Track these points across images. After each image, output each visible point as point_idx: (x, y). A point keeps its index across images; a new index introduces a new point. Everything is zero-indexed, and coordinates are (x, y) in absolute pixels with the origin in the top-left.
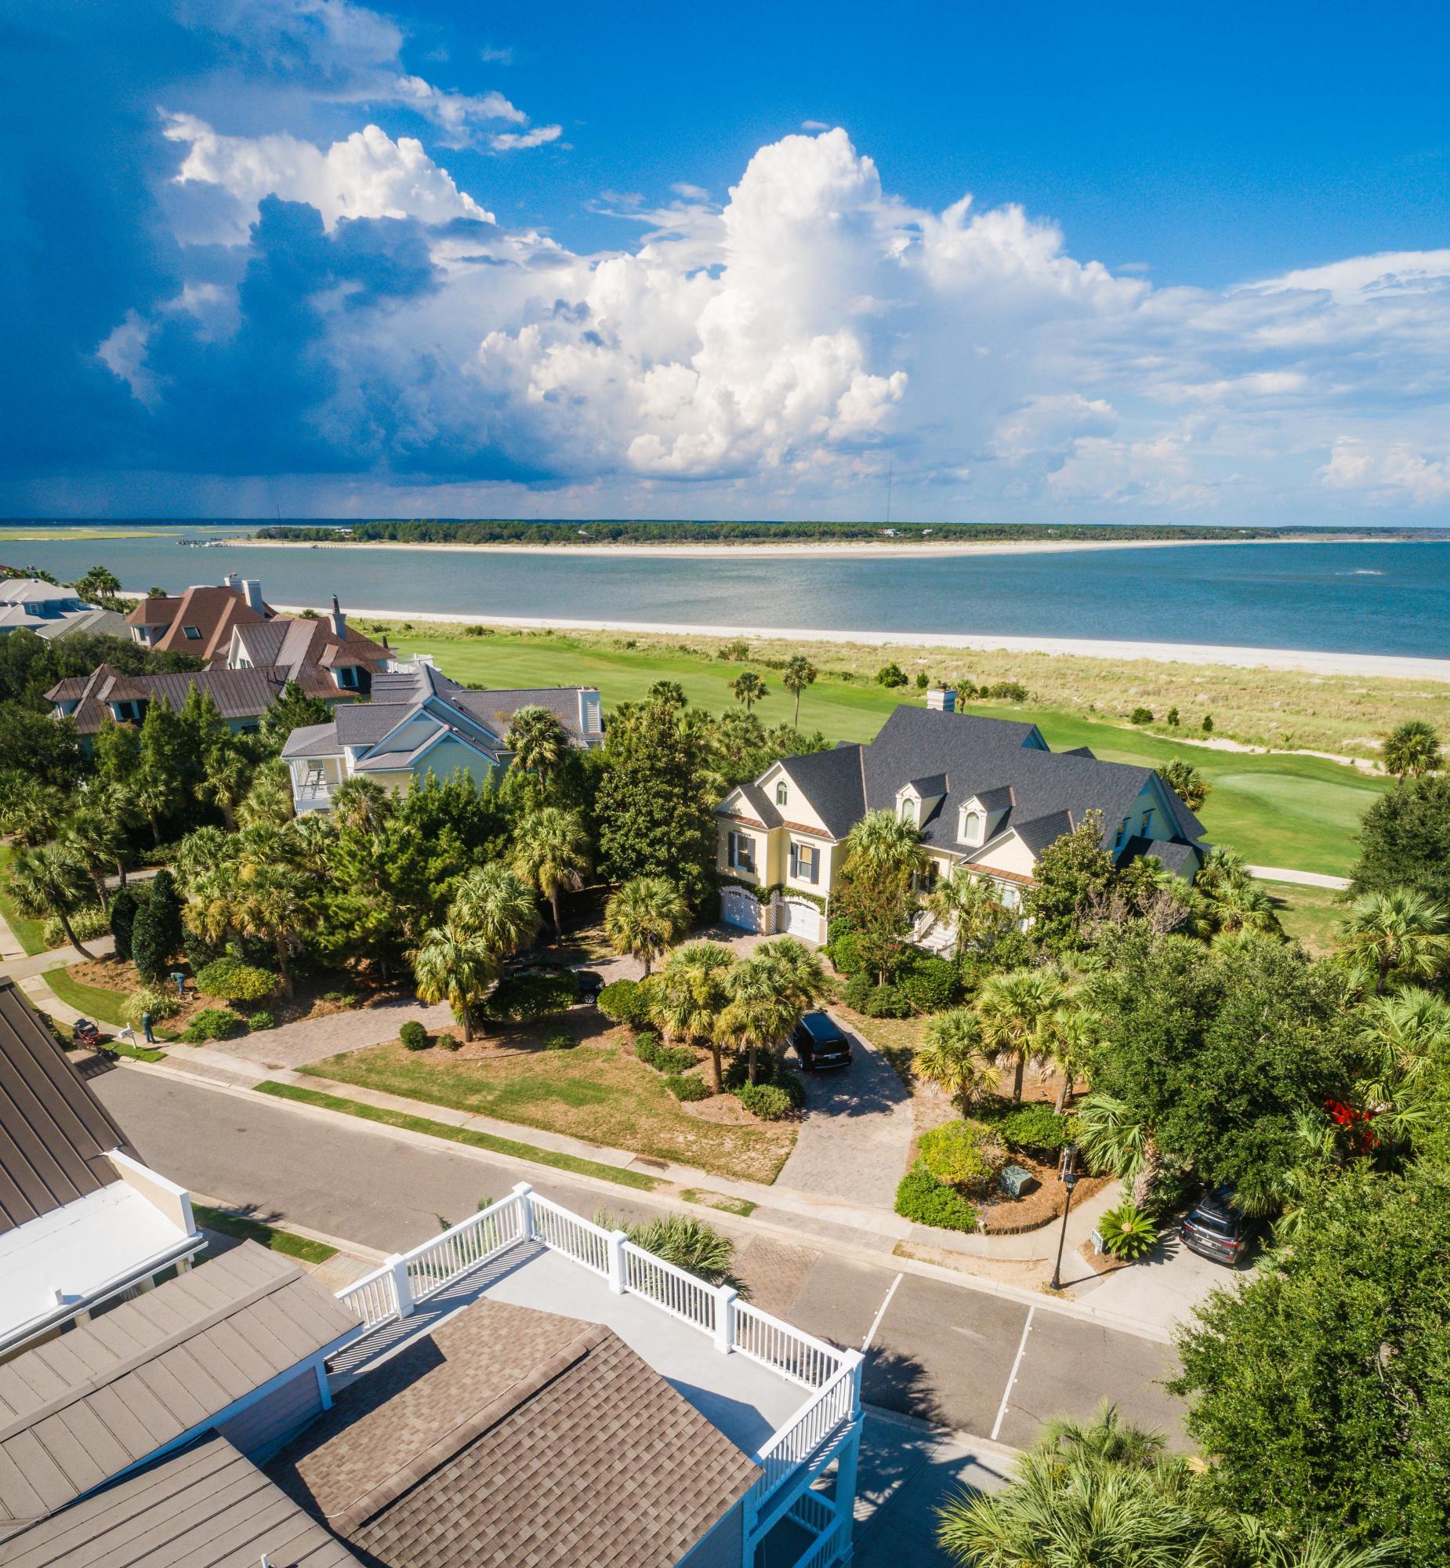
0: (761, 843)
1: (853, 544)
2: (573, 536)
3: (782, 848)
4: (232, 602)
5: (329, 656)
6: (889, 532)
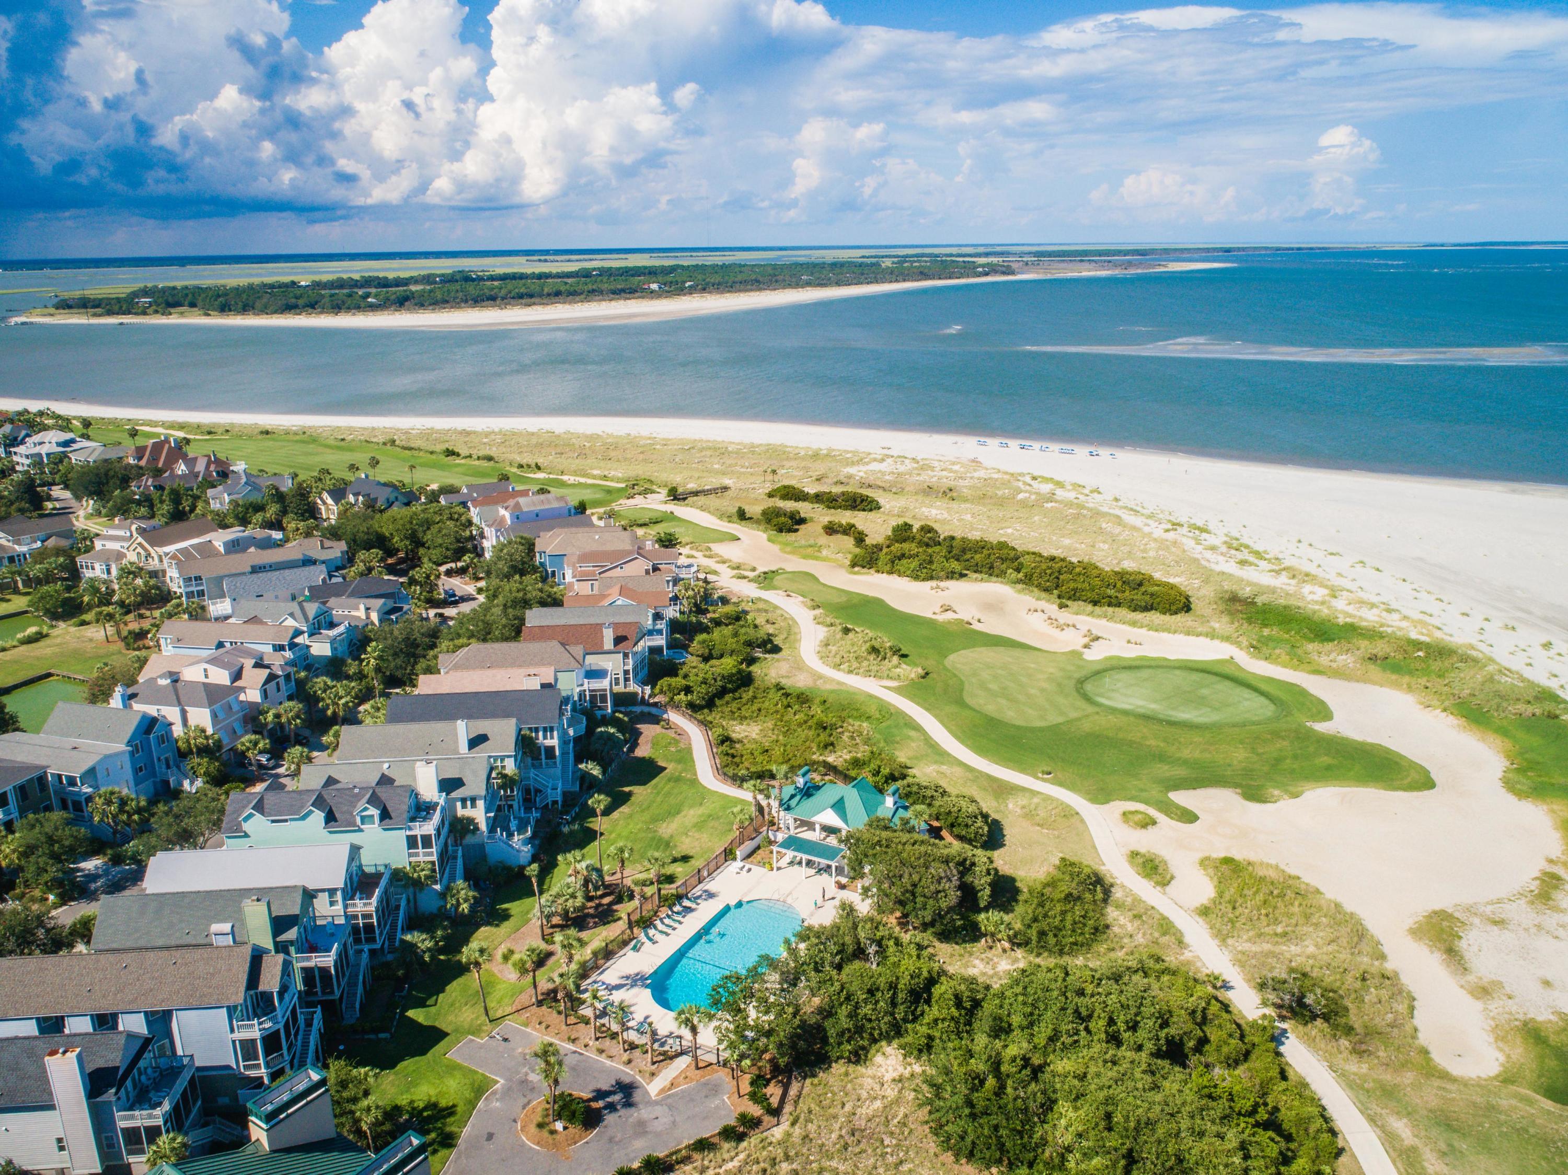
0: (323, 508)
1: (613, 303)
2: (363, 305)
3: (328, 509)
4: (167, 446)
5: (212, 468)
6: (654, 286)
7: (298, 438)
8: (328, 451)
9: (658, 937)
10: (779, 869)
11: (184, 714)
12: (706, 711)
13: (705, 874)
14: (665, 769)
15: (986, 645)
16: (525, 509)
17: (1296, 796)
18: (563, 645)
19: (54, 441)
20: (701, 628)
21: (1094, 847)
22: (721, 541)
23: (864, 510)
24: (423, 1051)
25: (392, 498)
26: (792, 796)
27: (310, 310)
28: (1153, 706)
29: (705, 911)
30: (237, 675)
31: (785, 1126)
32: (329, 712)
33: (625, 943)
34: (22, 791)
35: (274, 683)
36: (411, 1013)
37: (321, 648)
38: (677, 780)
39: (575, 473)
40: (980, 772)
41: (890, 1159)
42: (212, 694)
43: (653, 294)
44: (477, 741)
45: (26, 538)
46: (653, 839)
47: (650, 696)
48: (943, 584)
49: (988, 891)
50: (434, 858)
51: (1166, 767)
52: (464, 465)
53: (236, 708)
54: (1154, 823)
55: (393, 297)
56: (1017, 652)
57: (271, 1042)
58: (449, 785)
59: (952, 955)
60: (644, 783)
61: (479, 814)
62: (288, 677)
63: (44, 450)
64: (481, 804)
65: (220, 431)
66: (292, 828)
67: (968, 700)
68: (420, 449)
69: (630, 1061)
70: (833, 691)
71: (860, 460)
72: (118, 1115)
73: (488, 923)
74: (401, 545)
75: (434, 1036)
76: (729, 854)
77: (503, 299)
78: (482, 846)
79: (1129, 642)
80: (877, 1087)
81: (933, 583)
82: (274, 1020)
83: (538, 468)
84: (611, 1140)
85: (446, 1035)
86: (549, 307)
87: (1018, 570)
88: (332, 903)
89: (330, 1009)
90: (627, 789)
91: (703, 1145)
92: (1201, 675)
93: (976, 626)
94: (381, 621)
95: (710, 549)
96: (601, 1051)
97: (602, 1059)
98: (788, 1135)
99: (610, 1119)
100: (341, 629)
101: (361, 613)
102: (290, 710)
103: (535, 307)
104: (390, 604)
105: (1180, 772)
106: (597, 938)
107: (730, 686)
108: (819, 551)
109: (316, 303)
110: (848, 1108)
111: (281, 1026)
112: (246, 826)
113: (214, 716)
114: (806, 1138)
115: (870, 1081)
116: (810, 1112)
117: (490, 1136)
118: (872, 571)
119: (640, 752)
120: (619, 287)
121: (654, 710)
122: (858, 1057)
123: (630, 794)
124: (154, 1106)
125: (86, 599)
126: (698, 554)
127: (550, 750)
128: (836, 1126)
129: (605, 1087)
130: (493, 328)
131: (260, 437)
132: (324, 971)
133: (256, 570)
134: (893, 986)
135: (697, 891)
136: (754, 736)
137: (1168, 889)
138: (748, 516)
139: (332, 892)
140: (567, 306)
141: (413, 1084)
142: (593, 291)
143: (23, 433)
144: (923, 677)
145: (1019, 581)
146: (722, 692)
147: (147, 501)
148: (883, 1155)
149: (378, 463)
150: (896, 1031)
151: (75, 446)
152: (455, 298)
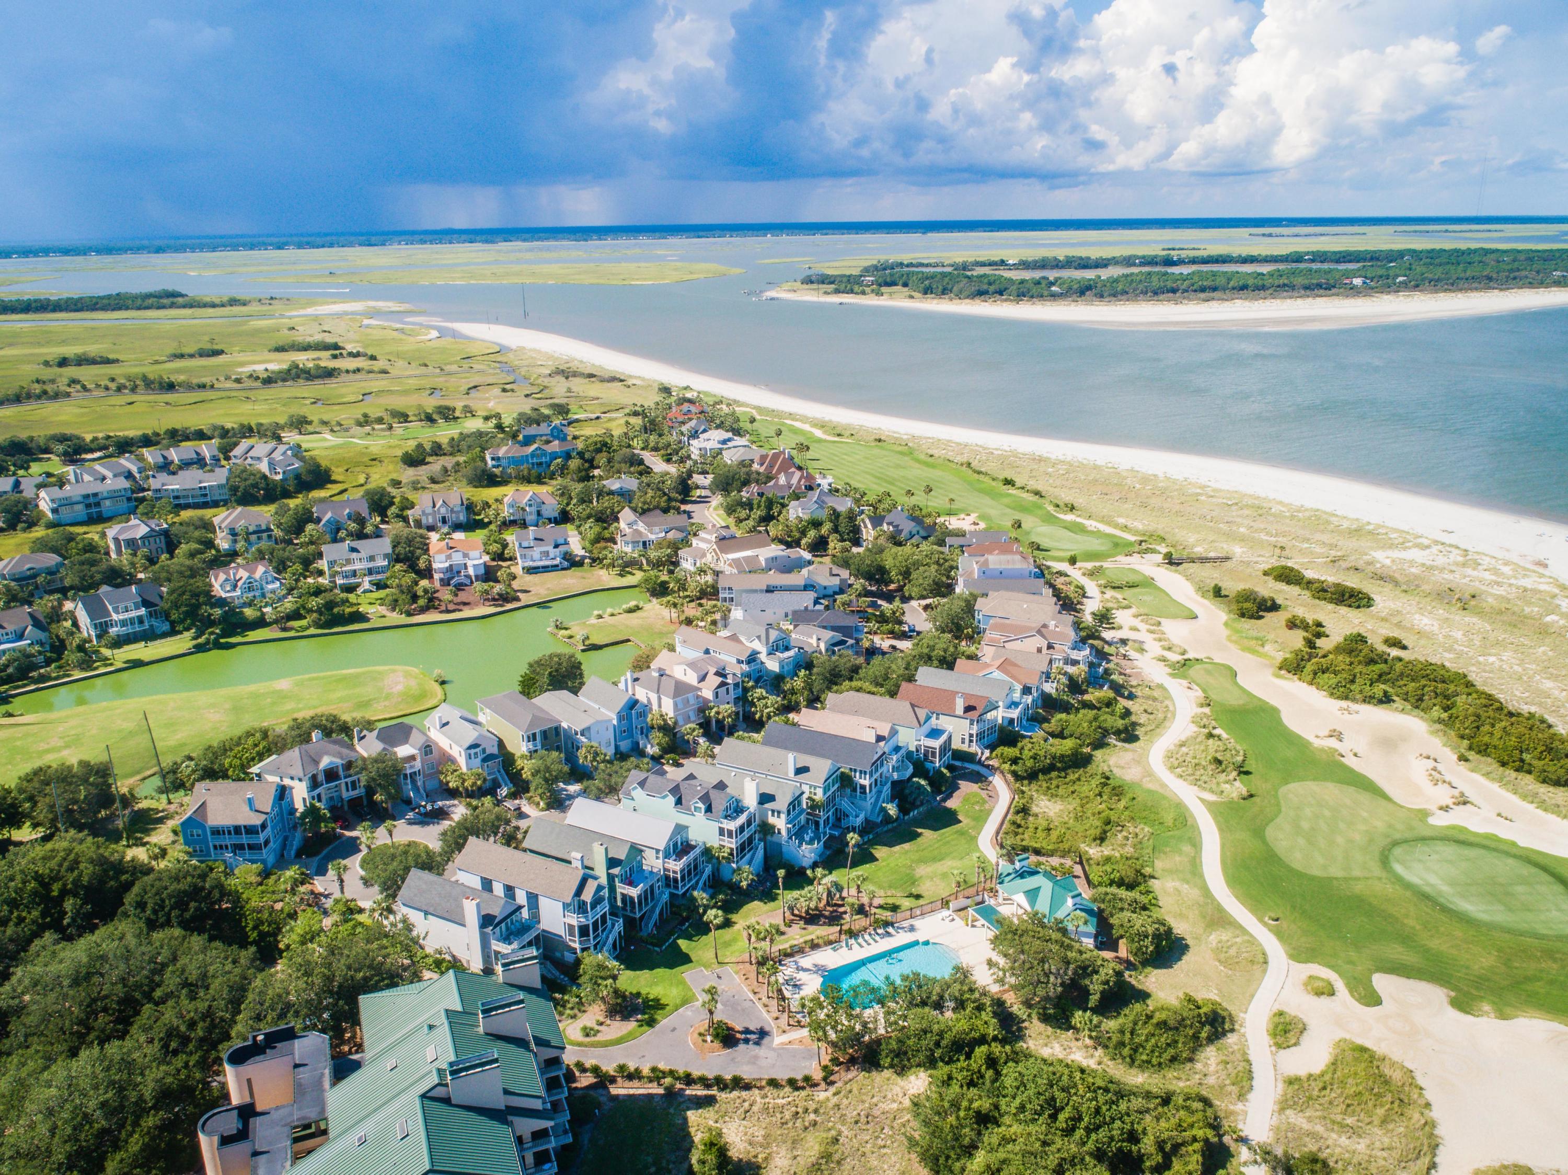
0: (864, 530)
4: (782, 456)
5: (803, 482)
6: (1357, 281)
7: (900, 448)
8: (917, 465)
9: (855, 946)
10: (973, 926)
11: (659, 699)
12: (1026, 782)
13: (918, 912)
14: (960, 822)
15: (1341, 782)
16: (991, 566)
17: (1502, 1016)
18: (913, 706)
19: (717, 439)
20: (1066, 708)
21: (1252, 996)
22: (1175, 617)
23: (1350, 606)
24: (671, 966)
25: (914, 532)
26: (1009, 874)
27: (998, 297)
28: (1445, 888)
29: (901, 938)
30: (703, 679)
31: (829, 1094)
32: (757, 716)
33: (830, 943)
34: (545, 734)
35: (724, 689)
36: (680, 942)
37: (773, 665)
38: (962, 833)
39: (1102, 520)
40: (1213, 899)
41: (880, 1142)
42: (680, 689)
43: (1354, 292)
44: (801, 771)
45: (657, 529)
46: (908, 875)
47: (987, 758)
48: (1354, 706)
49: (1097, 996)
50: (734, 846)
51: (1401, 950)
52: (1015, 496)
53: (692, 701)
54: (1332, 993)
55: (1075, 287)
56: (1364, 797)
57: (584, 931)
58: (765, 798)
59: (1040, 1034)
60: (935, 829)
61: (780, 823)
62: (736, 685)
63: (709, 445)
64: (783, 816)
65: (848, 433)
66: (656, 801)
67: (1270, 832)
68: (986, 474)
69: (777, 1018)
70: (1150, 792)
71: (1405, 540)
72: (493, 942)
73: (761, 900)
74: (895, 578)
75: (685, 959)
76: (945, 904)
77: (1185, 291)
78: (780, 845)
79: (1499, 815)
80: (901, 1095)
81: (1344, 704)
82: (586, 917)
83: (1072, 508)
84: (733, 1059)
85: (691, 961)
86: (1227, 304)
87: (1446, 709)
88: (657, 858)
89: (630, 924)
90: (919, 830)
91: (774, 1083)
92: (1534, 870)
93: (1350, 761)
94: (827, 650)
95: (1159, 623)
96: (766, 1006)
97: (763, 1011)
98: (828, 1099)
99: (742, 1047)
100: (791, 653)
101: (814, 641)
102: (726, 709)
103: (1211, 303)
104: (839, 636)
105: (1410, 958)
106: (818, 932)
107: (1059, 765)
108: (1263, 646)
109: (1006, 289)
110: (875, 1100)
111: (590, 922)
112: (633, 793)
113: (676, 705)
114: (838, 1106)
115: (898, 1089)
116: (850, 1091)
117: (674, 1030)
118: (1296, 677)
119: (951, 804)
120: (1315, 281)
121: (983, 771)
122: (902, 1070)
123: (919, 835)
124: (510, 944)
125: (671, 585)
126: (1143, 627)
127: (863, 787)
128: (860, 1107)
129: (752, 1028)
130: (1152, 329)
131: (873, 444)
132: (632, 898)
133: (770, 590)
134: (941, 1034)
135: (905, 924)
136: (1051, 814)
137: (1282, 1052)
138: (1223, 593)
139: (658, 851)
140: (1247, 303)
141: (656, 984)
142: (1285, 285)
143: (703, 428)
144: (1244, 799)
145: (1440, 721)
146: (1051, 768)
147: (749, 505)
148: (877, 1138)
149: (931, 490)
150: (931, 1063)
151: (730, 444)
152: (1135, 290)
